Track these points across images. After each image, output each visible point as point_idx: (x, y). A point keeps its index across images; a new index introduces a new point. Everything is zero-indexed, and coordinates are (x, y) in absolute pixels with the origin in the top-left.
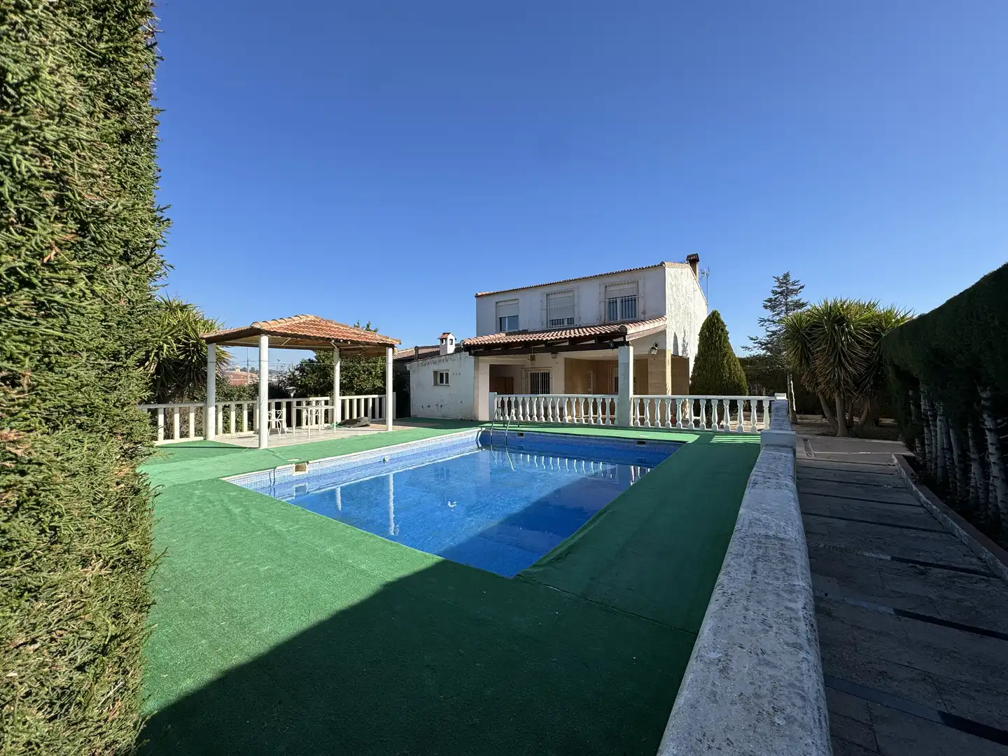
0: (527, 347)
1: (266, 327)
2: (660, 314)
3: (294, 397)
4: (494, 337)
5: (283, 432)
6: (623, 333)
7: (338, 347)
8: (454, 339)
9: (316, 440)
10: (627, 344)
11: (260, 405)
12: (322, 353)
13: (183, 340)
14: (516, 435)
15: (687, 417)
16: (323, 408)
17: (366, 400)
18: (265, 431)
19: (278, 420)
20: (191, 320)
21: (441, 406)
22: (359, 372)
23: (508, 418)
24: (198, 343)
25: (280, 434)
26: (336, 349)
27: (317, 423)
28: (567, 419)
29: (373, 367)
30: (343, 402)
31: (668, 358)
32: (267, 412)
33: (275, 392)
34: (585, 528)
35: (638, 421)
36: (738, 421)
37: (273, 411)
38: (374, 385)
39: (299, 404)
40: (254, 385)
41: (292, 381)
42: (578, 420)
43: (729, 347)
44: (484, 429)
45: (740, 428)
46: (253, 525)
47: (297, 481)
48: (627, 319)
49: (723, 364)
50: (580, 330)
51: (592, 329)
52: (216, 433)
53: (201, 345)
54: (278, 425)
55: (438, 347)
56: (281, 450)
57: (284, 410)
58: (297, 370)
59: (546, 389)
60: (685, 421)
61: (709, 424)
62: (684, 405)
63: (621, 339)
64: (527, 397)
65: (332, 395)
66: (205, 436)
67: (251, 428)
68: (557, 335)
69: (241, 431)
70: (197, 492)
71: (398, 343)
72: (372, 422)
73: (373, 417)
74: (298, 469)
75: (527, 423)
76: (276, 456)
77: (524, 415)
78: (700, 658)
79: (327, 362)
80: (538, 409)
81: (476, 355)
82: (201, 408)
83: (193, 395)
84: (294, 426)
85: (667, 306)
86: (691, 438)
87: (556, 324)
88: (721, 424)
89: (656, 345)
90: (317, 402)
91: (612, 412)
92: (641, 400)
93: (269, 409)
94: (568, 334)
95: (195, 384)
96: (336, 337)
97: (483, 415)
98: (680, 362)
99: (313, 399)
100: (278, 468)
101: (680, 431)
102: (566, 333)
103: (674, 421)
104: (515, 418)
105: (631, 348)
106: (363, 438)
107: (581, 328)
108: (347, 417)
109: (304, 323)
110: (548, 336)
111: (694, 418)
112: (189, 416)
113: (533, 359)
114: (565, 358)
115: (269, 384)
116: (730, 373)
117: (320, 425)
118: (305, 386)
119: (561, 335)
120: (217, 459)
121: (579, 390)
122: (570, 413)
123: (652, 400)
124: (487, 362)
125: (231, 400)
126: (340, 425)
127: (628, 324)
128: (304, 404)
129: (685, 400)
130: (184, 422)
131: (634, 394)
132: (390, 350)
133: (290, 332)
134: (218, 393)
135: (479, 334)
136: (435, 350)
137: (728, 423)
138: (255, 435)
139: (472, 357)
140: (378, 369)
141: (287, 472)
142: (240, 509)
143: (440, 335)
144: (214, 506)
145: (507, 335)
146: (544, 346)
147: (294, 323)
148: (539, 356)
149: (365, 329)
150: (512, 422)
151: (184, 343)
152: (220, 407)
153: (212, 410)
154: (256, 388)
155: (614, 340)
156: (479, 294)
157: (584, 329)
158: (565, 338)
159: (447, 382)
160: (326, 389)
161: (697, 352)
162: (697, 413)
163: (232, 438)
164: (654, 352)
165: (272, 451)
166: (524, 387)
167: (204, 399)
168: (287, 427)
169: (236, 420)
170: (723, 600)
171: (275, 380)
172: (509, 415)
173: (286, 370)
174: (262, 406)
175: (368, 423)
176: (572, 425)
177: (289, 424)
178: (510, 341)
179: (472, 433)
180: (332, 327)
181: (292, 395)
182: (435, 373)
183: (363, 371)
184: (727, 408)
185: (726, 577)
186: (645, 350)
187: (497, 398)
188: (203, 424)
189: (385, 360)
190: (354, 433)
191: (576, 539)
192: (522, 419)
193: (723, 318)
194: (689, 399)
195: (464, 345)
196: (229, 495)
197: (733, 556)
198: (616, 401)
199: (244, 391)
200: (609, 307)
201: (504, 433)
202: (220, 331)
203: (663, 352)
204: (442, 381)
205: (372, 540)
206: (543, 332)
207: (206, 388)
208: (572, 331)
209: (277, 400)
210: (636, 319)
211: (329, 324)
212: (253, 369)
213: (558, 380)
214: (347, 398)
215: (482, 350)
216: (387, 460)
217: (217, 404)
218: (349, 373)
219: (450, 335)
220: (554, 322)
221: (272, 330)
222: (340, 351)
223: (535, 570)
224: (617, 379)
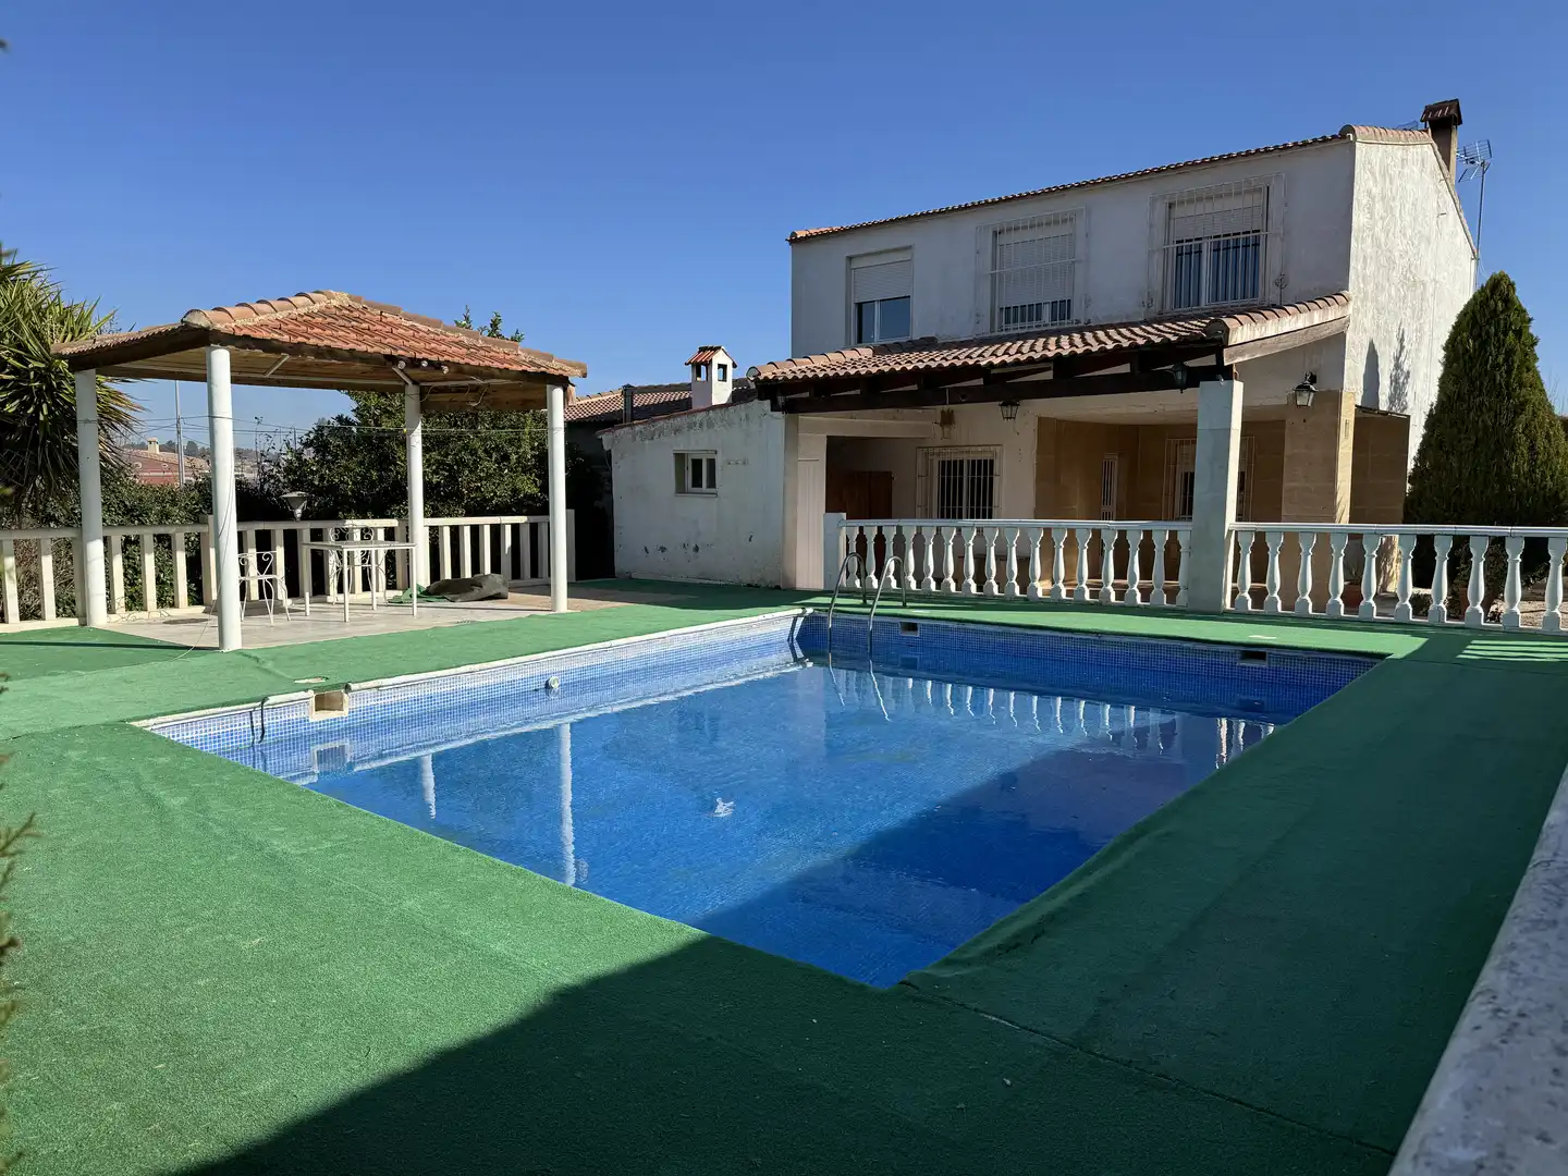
0: (933, 388)
1: (223, 324)
2: (1332, 286)
3: (305, 517)
4: (842, 360)
5: (279, 610)
6: (1216, 342)
7: (415, 383)
8: (729, 363)
9: (362, 631)
10: (1228, 373)
11: (217, 536)
12: (373, 400)
13: (11, 360)
14: (897, 629)
15: (1393, 587)
16: (380, 550)
17: (496, 531)
18: (233, 606)
19: (265, 577)
20: (29, 306)
21: (696, 549)
22: (473, 452)
23: (875, 584)
24: (48, 369)
25: (271, 616)
26: (412, 389)
27: (366, 587)
28: (1041, 588)
29: (510, 442)
30: (435, 532)
31: (1348, 416)
32: (237, 555)
33: (252, 504)
34: (1088, 872)
35: (1246, 595)
36: (1546, 603)
37: (252, 555)
38: (515, 491)
39: (317, 535)
40: (197, 485)
41: (297, 474)
42: (1069, 593)
43: (1537, 385)
44: (810, 610)
45: (1554, 619)
46: (217, 837)
47: (322, 734)
48: (1230, 302)
49: (1511, 434)
50: (1089, 336)
51: (1123, 331)
52: (110, 610)
53: (60, 376)
54: (266, 590)
55: (687, 387)
56: (277, 655)
57: (279, 553)
58: (307, 445)
59: (983, 505)
60: (1385, 599)
61: (1457, 604)
62: (1384, 553)
63: (1210, 360)
64: (929, 527)
65: (404, 514)
66: (84, 620)
67: (197, 596)
68: (1019, 351)
69: (173, 605)
70: (73, 754)
71: (578, 372)
72: (514, 589)
73: (516, 574)
74: (322, 703)
75: (924, 598)
76: (267, 671)
77: (920, 575)
78: (1424, 1157)
79: (388, 425)
80: (960, 559)
81: (791, 408)
82: (69, 545)
83: (44, 511)
84: (307, 595)
85: (1352, 264)
86: (1400, 646)
87: (1018, 319)
88: (1493, 608)
89: (1313, 380)
90: (366, 533)
91: (1172, 572)
92: (1260, 536)
93: (241, 549)
94: (1052, 346)
95: (50, 482)
96: (411, 354)
97: (808, 571)
98: (1379, 428)
99: (355, 524)
100: (272, 700)
101: (1369, 625)
102: (1046, 344)
103: (1353, 598)
104: (894, 584)
105: (1238, 387)
106: (492, 629)
107: (1092, 330)
108: (447, 574)
109: (322, 313)
110: (993, 354)
111: (1412, 590)
112: (39, 564)
113: (947, 420)
114: (1040, 419)
115: (238, 483)
116: (1533, 461)
117: (376, 594)
118: (333, 488)
119: (1032, 349)
120: (116, 673)
121: (1078, 503)
122: (1049, 572)
123: (1291, 537)
124: (820, 428)
125: (142, 524)
126: (426, 594)
127: (1229, 316)
128: (331, 535)
129: (1389, 540)
130: (30, 582)
131: (1238, 520)
132: (558, 393)
133: (286, 338)
134: (107, 505)
135: (800, 349)
136: (676, 396)
137: (1516, 605)
138: (207, 616)
139: (779, 414)
140: (526, 447)
141: (294, 708)
142: (181, 800)
143: (692, 353)
144: (117, 788)
145: (875, 353)
146: (980, 382)
147: (295, 312)
148: (964, 411)
149: (486, 333)
150: (888, 595)
151: (15, 371)
152: (117, 542)
153: (96, 549)
154: (204, 495)
155: (1188, 363)
156: (801, 234)
157: (1101, 334)
158: (1045, 359)
159: (712, 484)
160: (390, 499)
161: (1434, 400)
162: (1423, 576)
163: (150, 622)
164: (1305, 399)
165: (257, 659)
166: (919, 500)
167: (74, 520)
168: (289, 597)
169: (158, 578)
170: (1492, 1030)
171: (251, 476)
172: (878, 575)
173: (280, 446)
174: (223, 539)
175: (503, 590)
176: (1053, 604)
177: (294, 591)
178: (886, 369)
179: (780, 618)
180: (400, 326)
181: (298, 512)
182: (680, 458)
183: (486, 451)
184: (1515, 561)
185: (1504, 975)
186: (1277, 394)
187: (847, 529)
188: (77, 586)
189: (544, 422)
190: (468, 616)
191: (1061, 900)
192: (913, 586)
193: (1522, 296)
194: (1400, 538)
195: (756, 381)
196: (151, 765)
197: (1528, 924)
198: (1183, 539)
199: (174, 503)
200: (1179, 265)
201: (865, 622)
202: (105, 335)
203: (1335, 398)
204: (697, 482)
205: (520, 882)
206: (981, 342)
207: (77, 492)
208: (1065, 340)
209: (262, 526)
210: (1257, 301)
211: (390, 318)
212: (192, 444)
213: (1016, 477)
214: (445, 523)
215: (807, 395)
216: (555, 686)
217: (108, 532)
218: (447, 455)
219: (721, 352)
220: (1011, 314)
221: (238, 333)
222: (422, 394)
223: (947, 973)
224: (1189, 480)
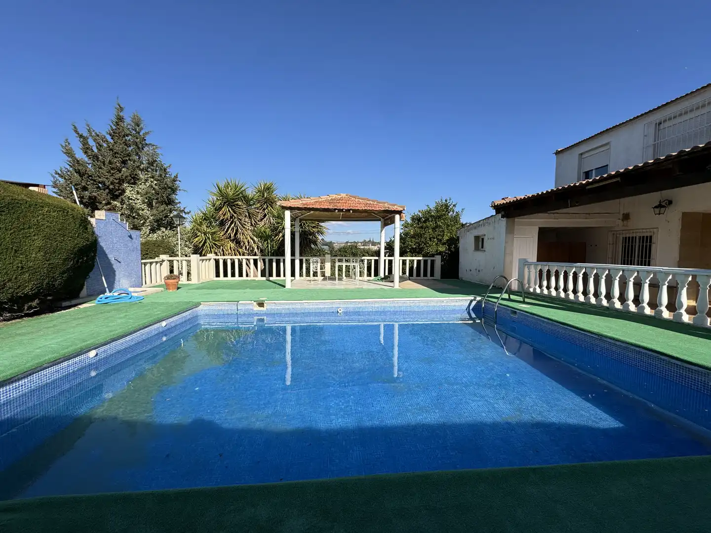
14: (509, 312)
21: (479, 271)
44: (479, 299)
47: (258, 314)
59: (644, 258)
71: (405, 209)
73: (417, 275)
100: (240, 302)
113: (626, 218)
114: (683, 213)
126: (381, 279)
132: (398, 216)
139: (504, 219)
141: (250, 306)
166: (609, 255)
187: (540, 266)
216: (340, 312)
